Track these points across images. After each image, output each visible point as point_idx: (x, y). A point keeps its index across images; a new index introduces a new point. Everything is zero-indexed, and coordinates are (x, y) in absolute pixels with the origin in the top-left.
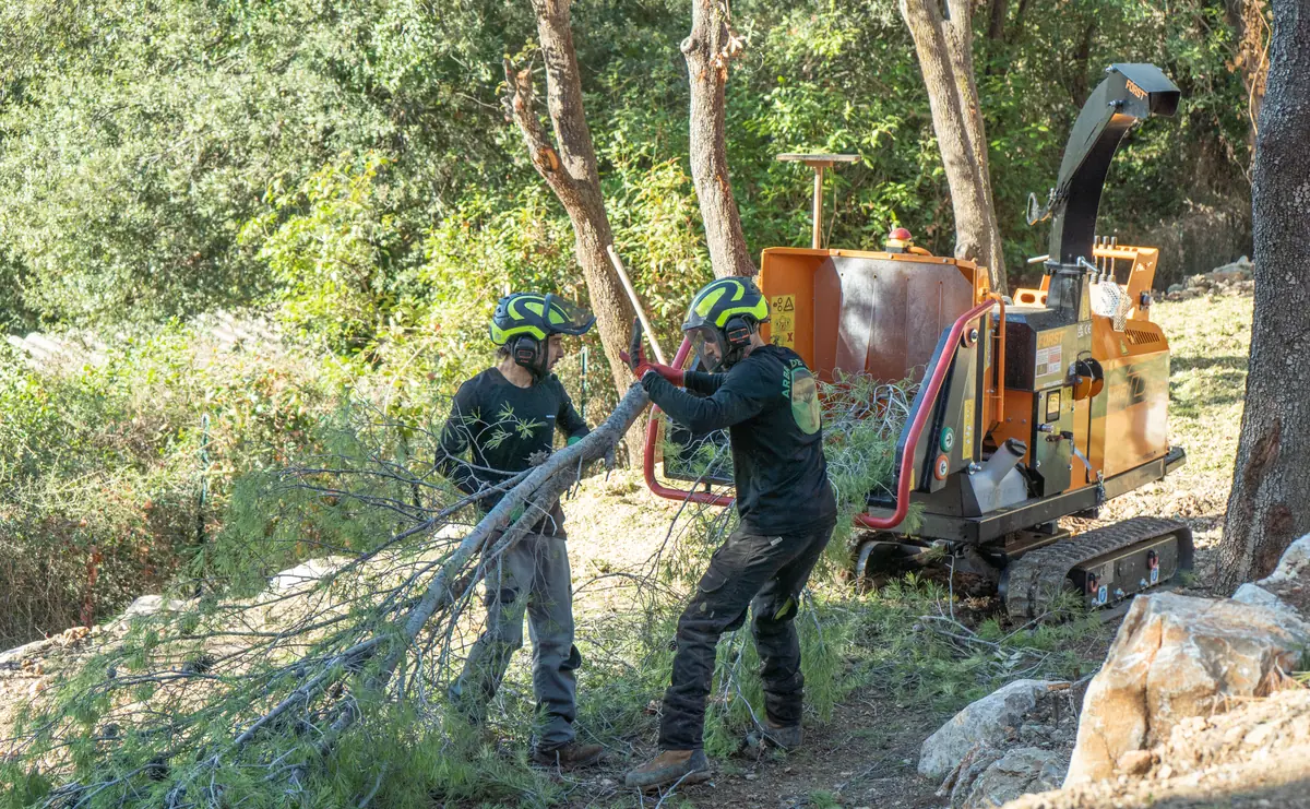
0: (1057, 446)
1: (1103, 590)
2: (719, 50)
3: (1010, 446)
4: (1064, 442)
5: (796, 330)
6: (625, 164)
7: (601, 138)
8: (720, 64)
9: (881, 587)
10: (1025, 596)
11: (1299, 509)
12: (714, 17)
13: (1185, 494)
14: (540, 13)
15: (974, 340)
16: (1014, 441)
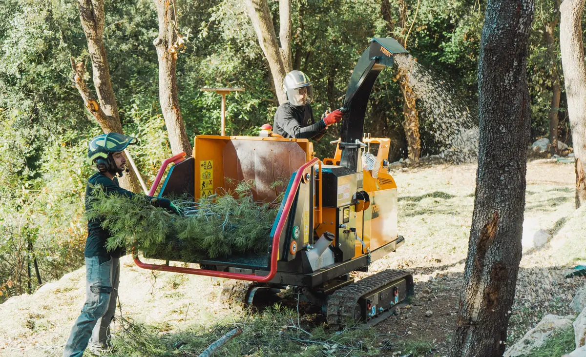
0: (348, 235)
1: (373, 309)
2: (173, 44)
3: (326, 236)
4: (352, 233)
5: (214, 178)
6: (138, 119)
7: (127, 108)
8: (173, 51)
9: (261, 311)
10: (336, 314)
11: (510, 265)
12: (170, 27)
13: (400, 258)
14: (89, 37)
15: (308, 179)
16: (328, 233)
